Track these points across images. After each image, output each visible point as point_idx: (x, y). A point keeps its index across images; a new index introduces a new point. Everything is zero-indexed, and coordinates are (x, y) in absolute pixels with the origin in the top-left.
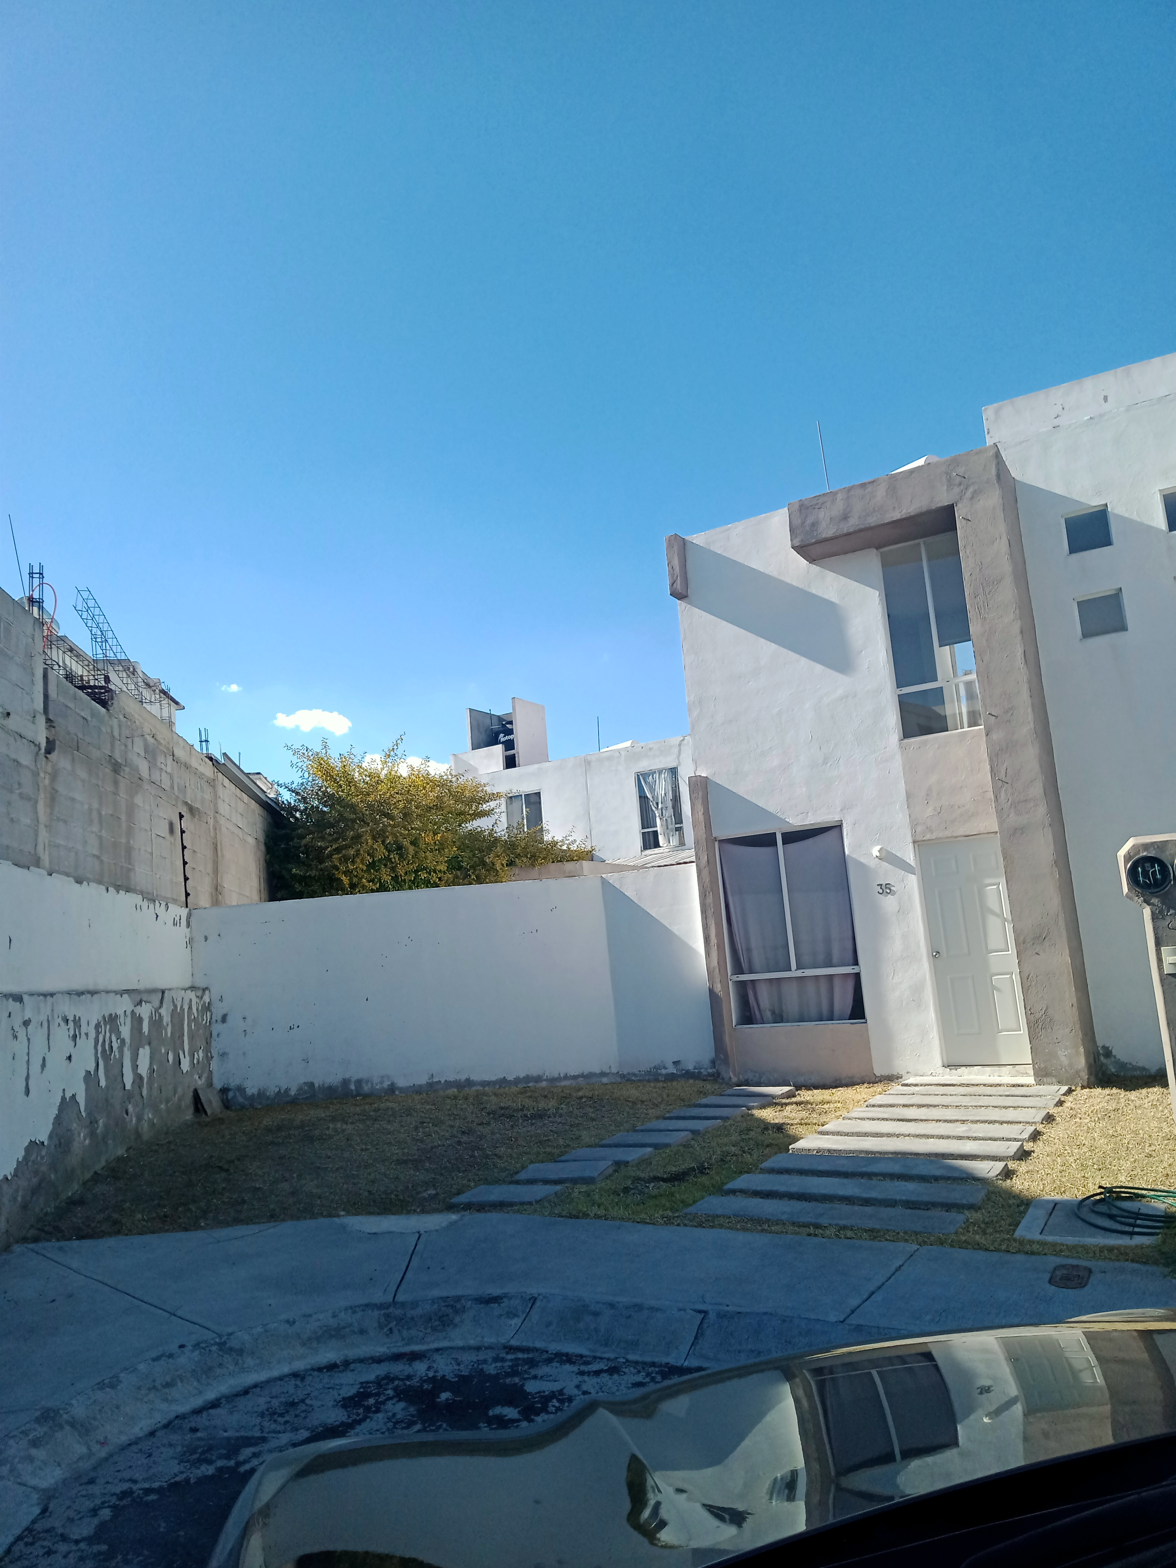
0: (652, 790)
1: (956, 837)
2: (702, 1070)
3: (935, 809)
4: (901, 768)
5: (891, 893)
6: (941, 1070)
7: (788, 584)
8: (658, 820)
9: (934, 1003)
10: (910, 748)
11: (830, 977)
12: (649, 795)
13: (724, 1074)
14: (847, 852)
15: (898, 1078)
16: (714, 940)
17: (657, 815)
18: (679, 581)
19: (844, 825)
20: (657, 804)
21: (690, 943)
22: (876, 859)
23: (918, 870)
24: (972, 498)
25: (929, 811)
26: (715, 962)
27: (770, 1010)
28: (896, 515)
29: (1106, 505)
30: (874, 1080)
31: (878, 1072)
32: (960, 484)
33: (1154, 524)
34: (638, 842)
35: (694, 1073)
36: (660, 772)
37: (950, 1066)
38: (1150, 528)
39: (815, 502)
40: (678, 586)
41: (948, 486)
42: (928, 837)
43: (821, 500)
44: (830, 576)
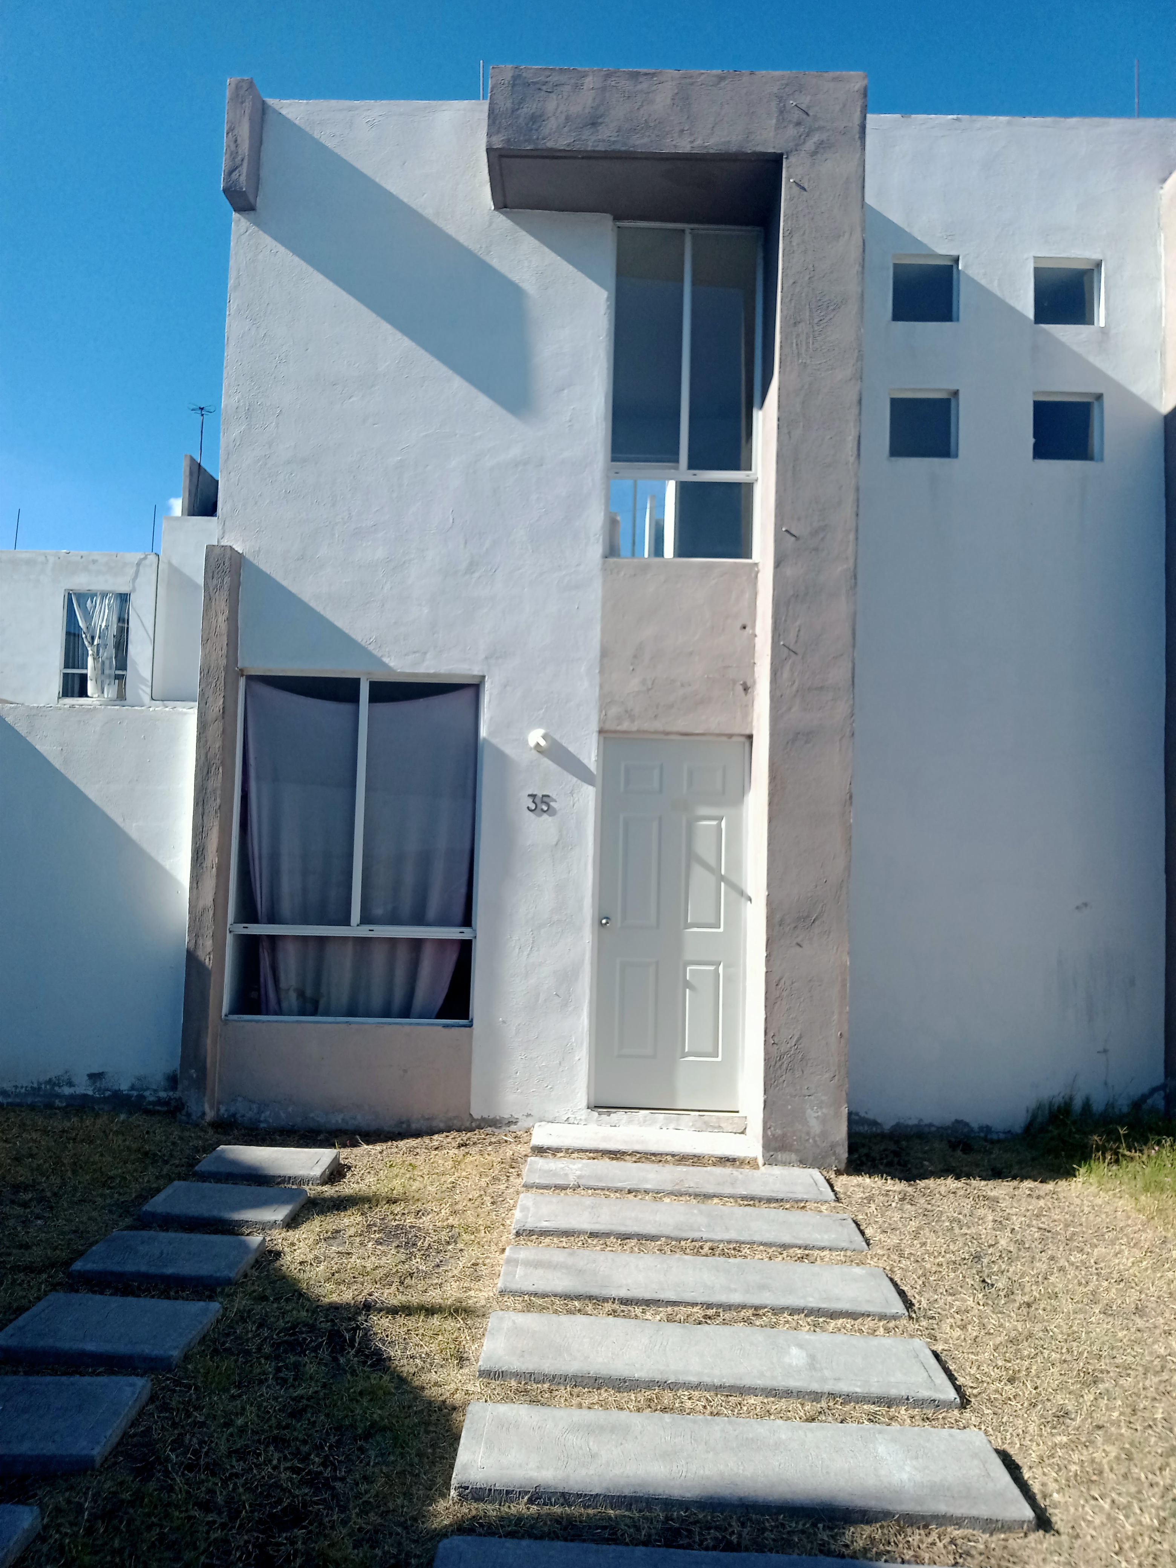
0: (88, 617)
1: (668, 734)
2: (147, 1093)
3: (644, 682)
4: (599, 605)
5: (550, 811)
6: (584, 1113)
7: (449, 238)
8: (90, 660)
9: (590, 1002)
10: (618, 573)
11: (417, 944)
12: (81, 624)
13: (193, 1107)
14: (483, 733)
15: (510, 1123)
16: (212, 857)
17: (90, 652)
18: (244, 169)
19: (487, 685)
20: (93, 638)
21: (160, 860)
22: (534, 752)
23: (599, 781)
24: (814, 154)
25: (634, 684)
26: (208, 898)
27: (296, 990)
28: (684, 146)
29: (957, 260)
30: (468, 1124)
31: (477, 1113)
32: (798, 124)
33: (1019, 307)
34: (56, 685)
35: (129, 1096)
36: (104, 595)
37: (599, 1106)
38: (1012, 309)
39: (543, 78)
40: (242, 178)
41: (778, 121)
42: (625, 726)
43: (555, 78)
44: (528, 243)
